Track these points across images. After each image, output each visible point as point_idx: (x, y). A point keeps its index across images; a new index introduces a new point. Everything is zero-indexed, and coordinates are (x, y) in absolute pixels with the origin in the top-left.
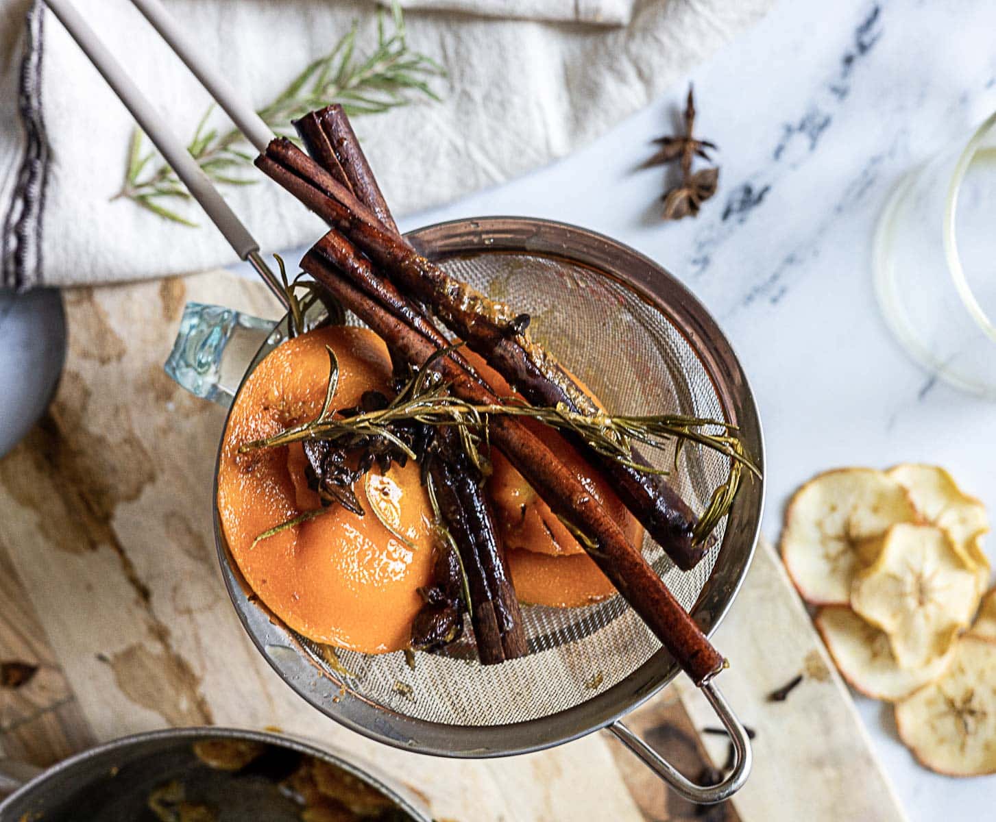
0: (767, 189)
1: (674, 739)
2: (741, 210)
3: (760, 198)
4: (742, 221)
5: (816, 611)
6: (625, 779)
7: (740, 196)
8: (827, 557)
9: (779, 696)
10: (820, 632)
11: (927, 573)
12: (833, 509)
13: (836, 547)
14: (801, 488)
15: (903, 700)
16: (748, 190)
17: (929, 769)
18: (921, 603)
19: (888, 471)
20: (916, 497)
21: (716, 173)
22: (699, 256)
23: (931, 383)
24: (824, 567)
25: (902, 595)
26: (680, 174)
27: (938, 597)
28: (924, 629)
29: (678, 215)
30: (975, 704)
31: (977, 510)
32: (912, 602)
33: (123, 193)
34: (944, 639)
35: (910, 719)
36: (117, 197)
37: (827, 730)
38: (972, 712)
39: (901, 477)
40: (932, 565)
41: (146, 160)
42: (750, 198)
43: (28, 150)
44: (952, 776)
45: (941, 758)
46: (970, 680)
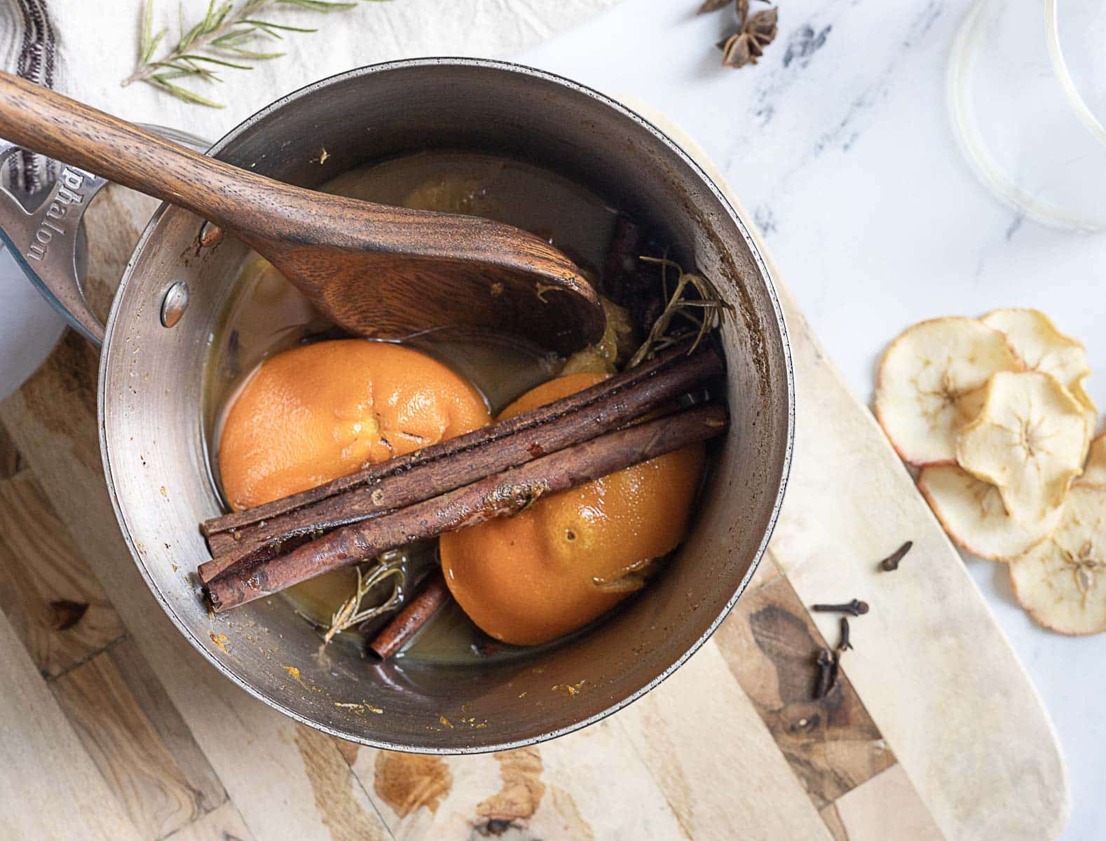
0: (829, 29)
1: (780, 621)
2: (803, 54)
3: (823, 39)
4: (804, 65)
5: (918, 472)
6: (732, 668)
7: (801, 38)
8: (925, 414)
9: (889, 565)
10: (924, 494)
11: (1035, 421)
12: (927, 363)
13: (934, 403)
14: (892, 344)
15: (1016, 559)
16: (810, 32)
17: (1049, 630)
18: (1031, 453)
19: (980, 319)
20: (1014, 341)
21: (774, 16)
22: (761, 107)
23: (1018, 221)
24: (922, 425)
25: (1010, 445)
26: (737, 19)
27: (1048, 444)
28: (1036, 481)
29: (738, 63)
30: (1092, 557)
31: (1078, 352)
32: (1021, 452)
33: (137, 76)
34: (1056, 489)
35: (1025, 579)
36: (131, 80)
37: (941, 596)
38: (1090, 565)
39: (995, 323)
40: (1038, 412)
41: (157, 38)
42: (812, 39)
43: (27, 36)
44: (1073, 635)
45: (1059, 617)
46: (1086, 533)
